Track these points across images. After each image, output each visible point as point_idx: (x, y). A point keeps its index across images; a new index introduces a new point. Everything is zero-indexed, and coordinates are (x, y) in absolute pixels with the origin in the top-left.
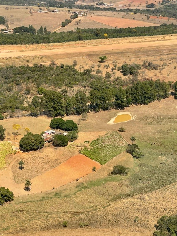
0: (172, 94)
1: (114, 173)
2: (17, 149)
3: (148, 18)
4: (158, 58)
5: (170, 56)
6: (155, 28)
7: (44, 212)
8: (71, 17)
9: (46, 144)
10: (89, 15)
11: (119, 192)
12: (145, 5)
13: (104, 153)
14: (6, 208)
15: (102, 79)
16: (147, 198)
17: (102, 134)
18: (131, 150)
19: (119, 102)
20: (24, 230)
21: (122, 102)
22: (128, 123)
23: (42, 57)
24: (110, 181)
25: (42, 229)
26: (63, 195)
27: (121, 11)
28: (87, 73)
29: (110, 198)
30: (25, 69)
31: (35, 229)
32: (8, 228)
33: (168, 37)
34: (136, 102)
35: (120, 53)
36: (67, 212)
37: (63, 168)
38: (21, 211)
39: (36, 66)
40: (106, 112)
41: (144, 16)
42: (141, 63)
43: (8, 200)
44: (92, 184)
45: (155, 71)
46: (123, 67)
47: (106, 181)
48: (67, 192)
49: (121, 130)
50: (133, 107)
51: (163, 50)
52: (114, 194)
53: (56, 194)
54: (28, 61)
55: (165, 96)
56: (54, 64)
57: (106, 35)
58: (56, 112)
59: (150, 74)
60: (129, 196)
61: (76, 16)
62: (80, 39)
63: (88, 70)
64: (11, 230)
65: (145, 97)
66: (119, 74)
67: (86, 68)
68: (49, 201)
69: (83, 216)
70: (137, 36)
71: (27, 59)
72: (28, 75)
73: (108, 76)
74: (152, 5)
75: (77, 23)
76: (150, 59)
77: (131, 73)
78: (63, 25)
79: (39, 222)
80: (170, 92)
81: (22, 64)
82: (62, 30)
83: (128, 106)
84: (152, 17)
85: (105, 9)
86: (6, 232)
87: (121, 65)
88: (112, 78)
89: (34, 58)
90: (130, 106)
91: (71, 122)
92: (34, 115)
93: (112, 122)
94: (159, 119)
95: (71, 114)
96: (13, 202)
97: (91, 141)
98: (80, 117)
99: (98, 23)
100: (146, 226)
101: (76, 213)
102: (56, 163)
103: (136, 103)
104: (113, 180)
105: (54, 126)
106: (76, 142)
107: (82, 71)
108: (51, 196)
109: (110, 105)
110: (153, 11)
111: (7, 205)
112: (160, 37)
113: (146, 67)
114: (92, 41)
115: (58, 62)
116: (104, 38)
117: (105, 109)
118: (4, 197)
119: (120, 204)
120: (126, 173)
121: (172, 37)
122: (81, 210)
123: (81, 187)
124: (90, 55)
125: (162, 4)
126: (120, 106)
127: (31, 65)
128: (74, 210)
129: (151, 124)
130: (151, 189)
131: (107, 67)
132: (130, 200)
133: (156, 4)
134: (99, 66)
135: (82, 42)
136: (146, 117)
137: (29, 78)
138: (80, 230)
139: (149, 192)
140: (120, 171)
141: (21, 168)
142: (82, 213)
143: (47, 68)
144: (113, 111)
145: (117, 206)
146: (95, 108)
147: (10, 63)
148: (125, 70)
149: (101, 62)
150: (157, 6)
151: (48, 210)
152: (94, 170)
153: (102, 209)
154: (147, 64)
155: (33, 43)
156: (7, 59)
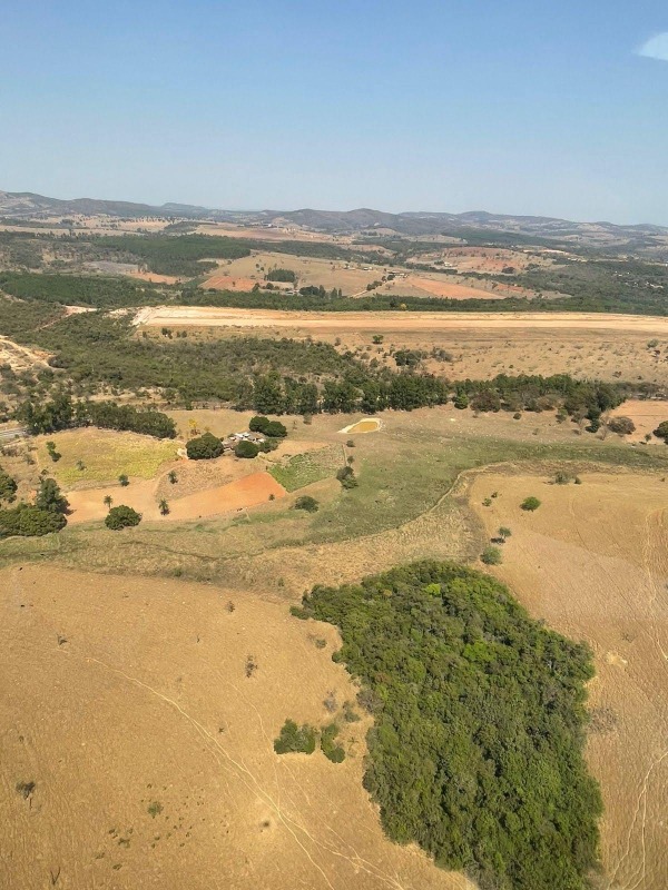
0: (454, 399)
1: (298, 507)
2: (183, 453)
3: (495, 286)
4: (461, 344)
5: (481, 343)
6: (493, 301)
7: (167, 549)
8: (383, 279)
9: (227, 452)
10: (410, 278)
11: (289, 535)
12: (501, 268)
13: (299, 475)
14: (123, 536)
15: (364, 366)
16: (321, 552)
17: (317, 446)
18: (345, 475)
19: (367, 402)
20: (121, 572)
21: (372, 403)
22: (368, 435)
23: (299, 329)
24: (286, 517)
25: (147, 574)
26: (207, 528)
27: (463, 274)
28: (349, 356)
29: (270, 542)
30: (268, 342)
31: (135, 573)
32: (104, 565)
33: (494, 316)
34: (394, 405)
35: (409, 333)
36: (194, 555)
37: (230, 490)
38: (138, 543)
39: (284, 340)
40: (347, 415)
41: (489, 284)
42: (429, 350)
43: (128, 525)
44: (258, 519)
45: (446, 363)
46: (398, 353)
47: (280, 516)
48: (215, 525)
49: (350, 445)
50: (389, 413)
51: (474, 334)
52: (279, 538)
53: (200, 526)
54: (278, 333)
55: (441, 401)
56: (309, 340)
57: (404, 305)
58: (270, 408)
59: (434, 367)
60: (298, 544)
61: (391, 278)
62: (366, 308)
63: (349, 353)
64: (104, 569)
65: (408, 400)
66: (391, 363)
67: (352, 350)
68: (182, 534)
69: (212, 565)
70: (450, 311)
71: (278, 330)
72: (268, 352)
73: (374, 363)
74: (511, 270)
75: (389, 287)
76: (447, 346)
77: (407, 363)
78: (369, 289)
79: (148, 564)
80: (451, 395)
81: (269, 337)
82: (365, 295)
83: (382, 410)
84: (500, 286)
85: (444, 271)
86: (98, 570)
87: (397, 350)
88: (378, 368)
89: (286, 329)
90: (386, 410)
91: (278, 425)
92: (239, 409)
93: (345, 431)
94: (416, 435)
95: (293, 412)
96: (135, 528)
97: (294, 454)
98: (300, 418)
99: (419, 289)
100: (289, 595)
101: (205, 559)
102: (227, 480)
103: (395, 408)
104: (290, 516)
105: (256, 426)
106: (272, 455)
107: (342, 353)
108: (191, 527)
109: (353, 406)
110: (508, 279)
111: (125, 531)
112: (483, 315)
113: (434, 356)
114: (382, 313)
115: (315, 338)
116: (400, 310)
117: (346, 410)
118: (122, 519)
119: (275, 555)
120: (316, 509)
121: (502, 317)
122: (215, 556)
123: (240, 520)
124: (365, 332)
125: (527, 269)
126: (369, 409)
127: (279, 339)
128: (204, 554)
129: (400, 440)
130: (337, 538)
131: (379, 350)
132: (297, 550)
133: (517, 268)
134: (369, 349)
135: (367, 313)
136: (399, 430)
137: (268, 357)
138: (195, 585)
139: (330, 542)
140: (307, 504)
141: (173, 481)
142: (214, 559)
143: (298, 344)
144: (358, 414)
145: (269, 558)
146: (331, 407)
147: (254, 334)
148: (402, 358)
149: (376, 343)
150: (518, 270)
151: (173, 548)
152: (272, 498)
153: (246, 558)
154: (438, 352)
155: (299, 309)
156: (252, 328)
